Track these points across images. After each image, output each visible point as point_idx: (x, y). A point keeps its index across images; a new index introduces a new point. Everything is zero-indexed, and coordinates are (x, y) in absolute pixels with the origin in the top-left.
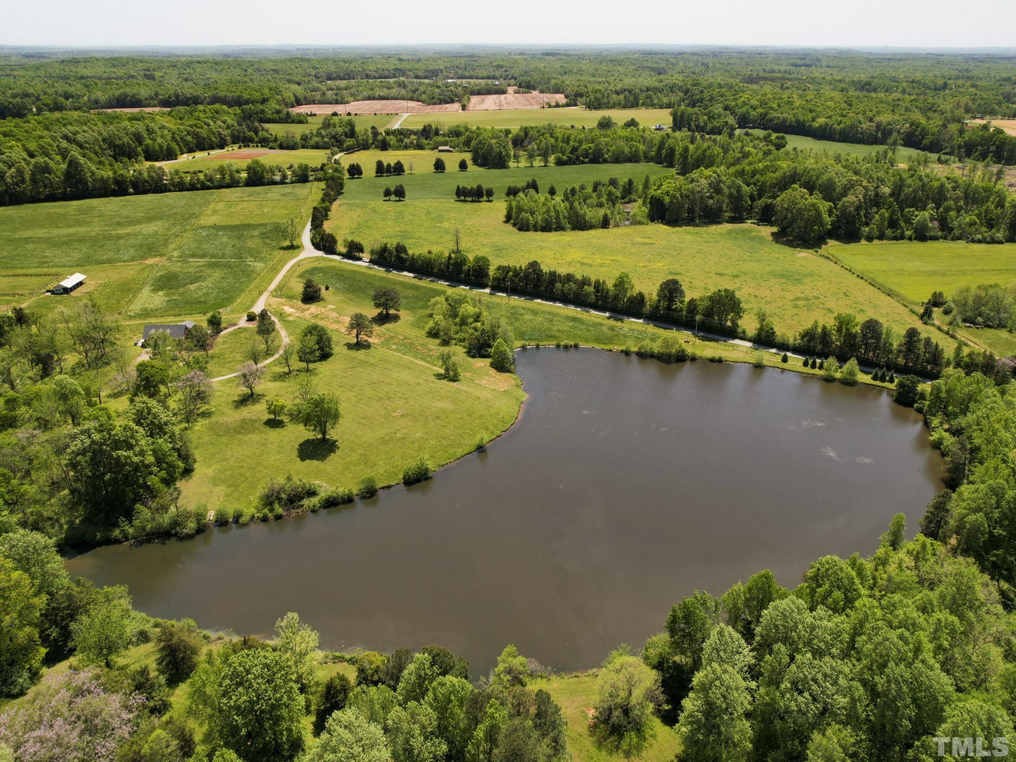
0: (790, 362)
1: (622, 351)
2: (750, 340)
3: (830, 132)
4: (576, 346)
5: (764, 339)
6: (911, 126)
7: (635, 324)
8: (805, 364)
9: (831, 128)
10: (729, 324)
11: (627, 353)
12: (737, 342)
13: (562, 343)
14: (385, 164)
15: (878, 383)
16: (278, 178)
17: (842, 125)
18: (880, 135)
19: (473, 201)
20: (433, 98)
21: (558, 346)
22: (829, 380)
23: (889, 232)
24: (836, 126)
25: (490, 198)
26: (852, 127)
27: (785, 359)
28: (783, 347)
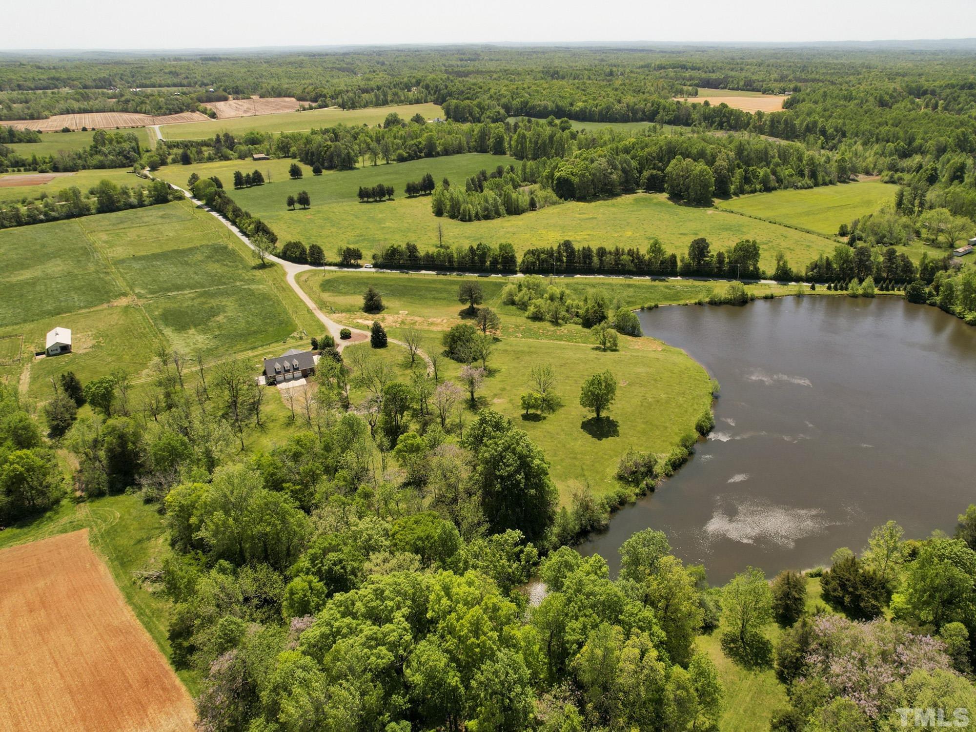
0: (817, 289)
1: (696, 304)
2: (771, 279)
3: (590, 114)
4: (656, 306)
5: (784, 276)
6: (653, 105)
7: (677, 282)
8: (829, 288)
9: (590, 111)
10: (751, 268)
11: (700, 304)
12: (763, 281)
13: (646, 306)
14: (244, 175)
15: (885, 292)
16: (133, 200)
17: (599, 108)
18: (631, 114)
19: (376, 201)
20: (160, 108)
21: (643, 309)
22: (855, 296)
23: (746, 187)
24: (594, 108)
25: (392, 197)
26: (608, 108)
27: (813, 288)
28: (798, 279)
